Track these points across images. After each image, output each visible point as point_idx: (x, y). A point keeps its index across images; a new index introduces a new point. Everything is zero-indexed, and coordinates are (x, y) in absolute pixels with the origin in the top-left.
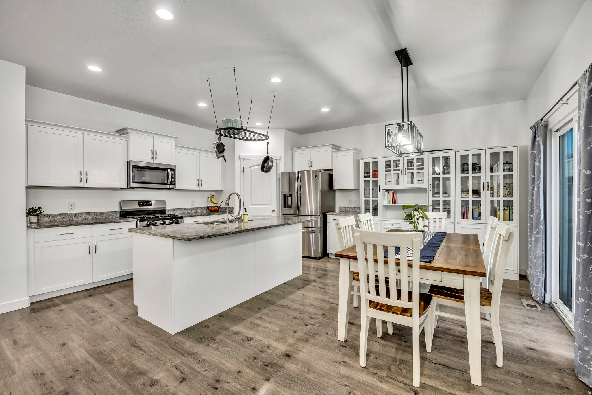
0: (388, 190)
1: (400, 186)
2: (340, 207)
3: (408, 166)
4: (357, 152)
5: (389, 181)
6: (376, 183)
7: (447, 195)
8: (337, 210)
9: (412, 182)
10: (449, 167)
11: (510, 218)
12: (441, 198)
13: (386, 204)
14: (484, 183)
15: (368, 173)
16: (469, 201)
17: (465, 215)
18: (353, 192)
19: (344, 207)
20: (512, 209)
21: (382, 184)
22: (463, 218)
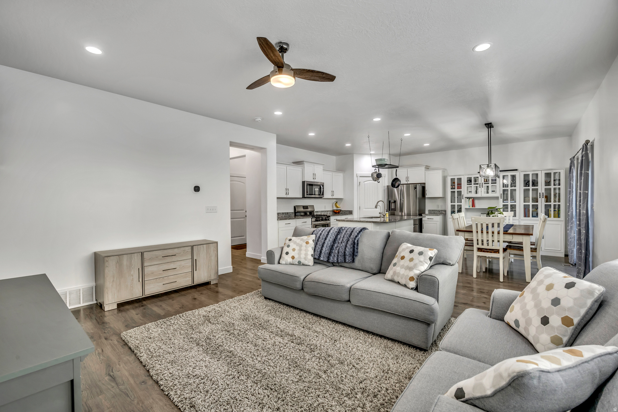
0: (469, 198)
1: (478, 195)
2: (429, 210)
3: (484, 182)
4: (444, 170)
5: (470, 192)
6: (460, 193)
7: (514, 201)
8: (427, 212)
9: (488, 193)
10: (515, 182)
11: (559, 217)
12: (509, 203)
13: (468, 207)
14: (540, 193)
15: (453, 186)
16: (529, 205)
17: (526, 215)
18: (439, 200)
19: (433, 210)
20: (560, 210)
21: (465, 193)
22: (525, 216)
